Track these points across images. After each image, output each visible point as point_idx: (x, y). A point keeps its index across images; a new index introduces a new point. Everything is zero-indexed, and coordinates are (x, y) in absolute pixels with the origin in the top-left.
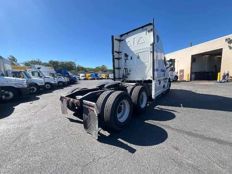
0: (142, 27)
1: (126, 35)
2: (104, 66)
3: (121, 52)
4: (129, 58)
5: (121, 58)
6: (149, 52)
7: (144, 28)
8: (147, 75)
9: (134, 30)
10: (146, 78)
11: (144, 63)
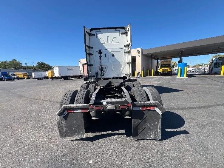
0: (116, 28)
1: (98, 30)
2: (15, 60)
3: (93, 48)
4: (103, 55)
5: (93, 54)
6: (124, 52)
7: (117, 29)
8: (122, 73)
9: (108, 28)
10: (121, 75)
11: (119, 62)
